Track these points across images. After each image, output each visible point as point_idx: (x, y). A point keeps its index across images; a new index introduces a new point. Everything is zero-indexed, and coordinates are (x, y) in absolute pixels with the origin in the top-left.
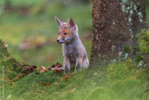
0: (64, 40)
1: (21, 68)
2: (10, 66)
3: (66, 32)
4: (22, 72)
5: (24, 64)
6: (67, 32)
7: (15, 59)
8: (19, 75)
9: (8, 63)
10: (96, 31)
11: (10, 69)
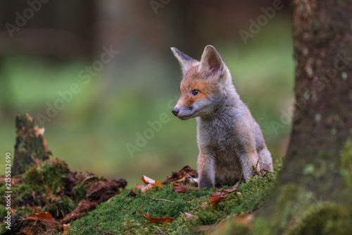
0: (191, 108)
1: (85, 186)
2: (54, 183)
3: (196, 88)
4: (89, 197)
5: (92, 177)
6: (200, 89)
7: (66, 165)
8: (80, 204)
9: (49, 176)
10: (306, 51)
11: (54, 193)
